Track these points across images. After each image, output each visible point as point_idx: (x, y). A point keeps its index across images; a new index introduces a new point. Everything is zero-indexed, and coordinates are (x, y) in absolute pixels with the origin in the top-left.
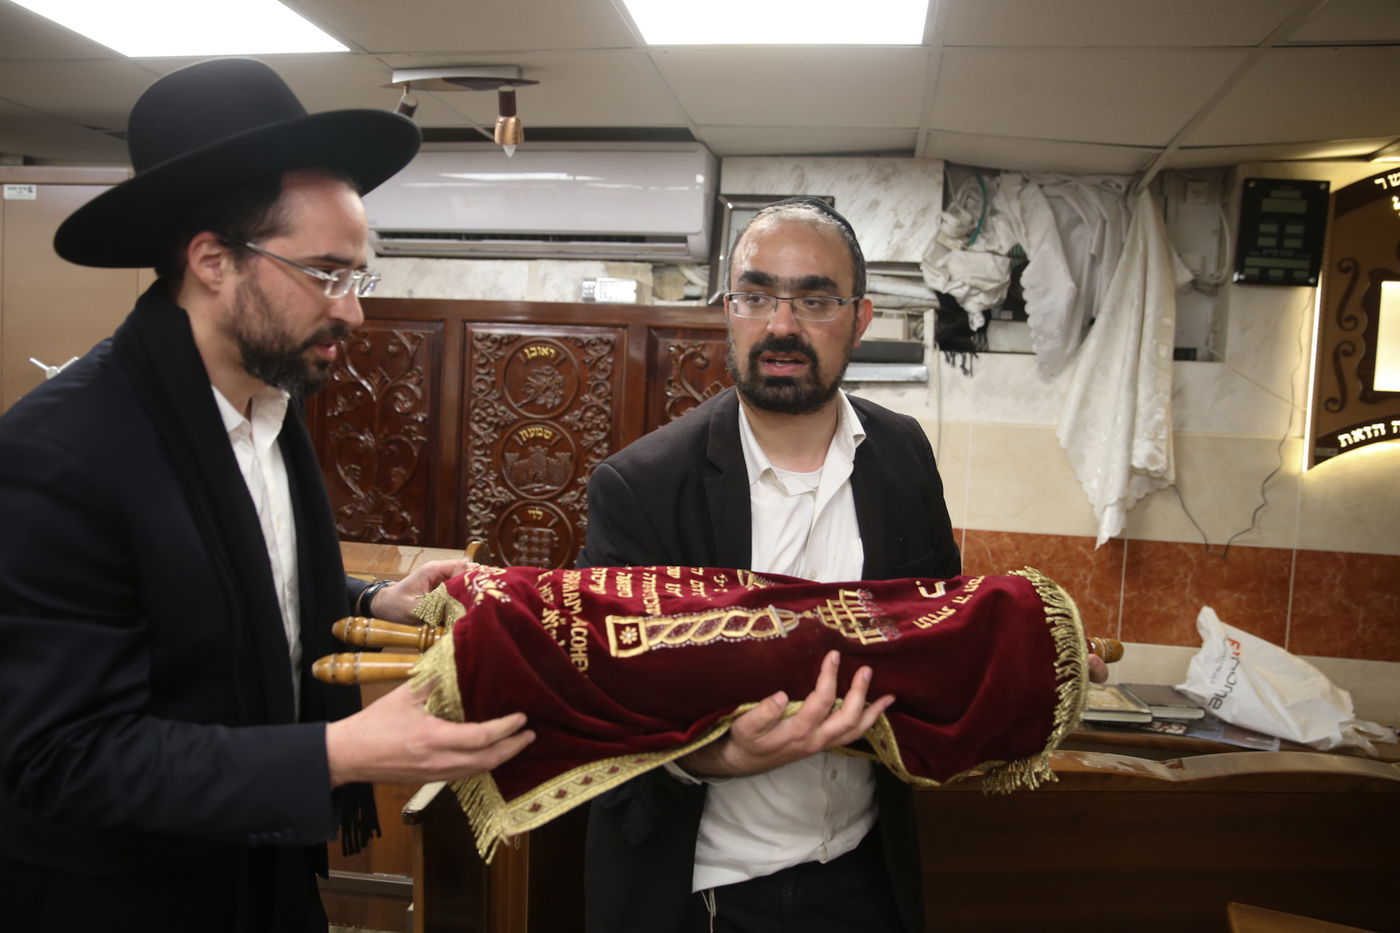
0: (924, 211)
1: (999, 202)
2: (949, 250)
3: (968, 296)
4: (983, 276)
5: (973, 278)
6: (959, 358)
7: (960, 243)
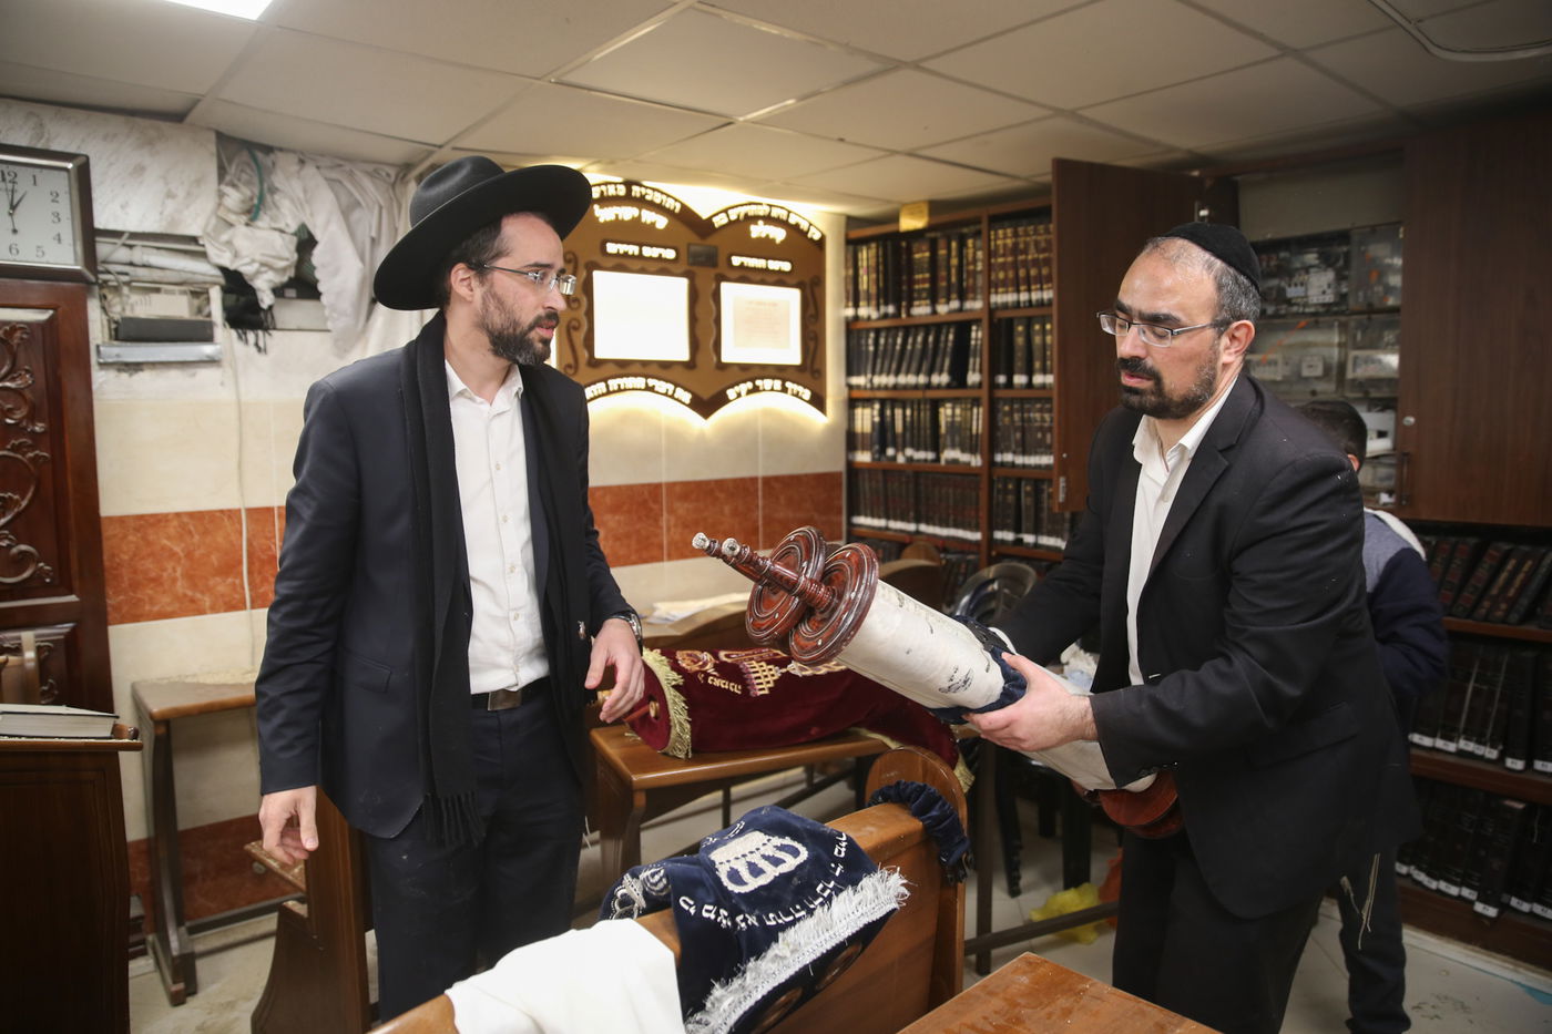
0: (198, 182)
1: (278, 179)
2: (231, 225)
3: (258, 273)
4: (274, 254)
5: (263, 255)
6: (251, 336)
7: (244, 218)
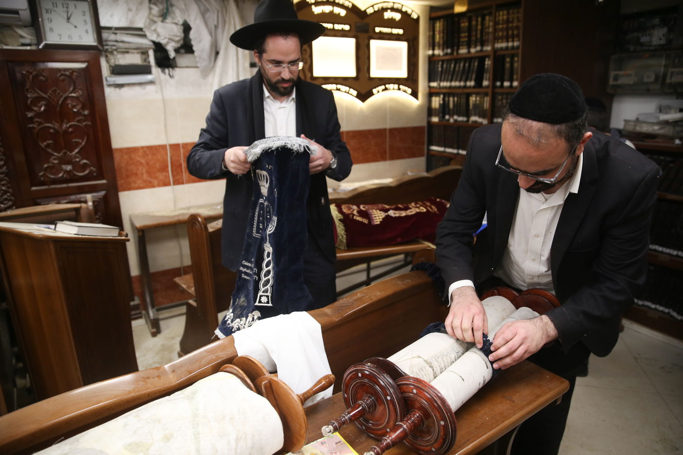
0: (141, 4)
2: (155, 22)
3: (168, 43)
4: (174, 34)
5: (170, 35)
6: (167, 71)
7: (160, 19)
